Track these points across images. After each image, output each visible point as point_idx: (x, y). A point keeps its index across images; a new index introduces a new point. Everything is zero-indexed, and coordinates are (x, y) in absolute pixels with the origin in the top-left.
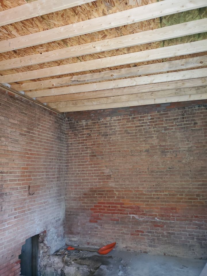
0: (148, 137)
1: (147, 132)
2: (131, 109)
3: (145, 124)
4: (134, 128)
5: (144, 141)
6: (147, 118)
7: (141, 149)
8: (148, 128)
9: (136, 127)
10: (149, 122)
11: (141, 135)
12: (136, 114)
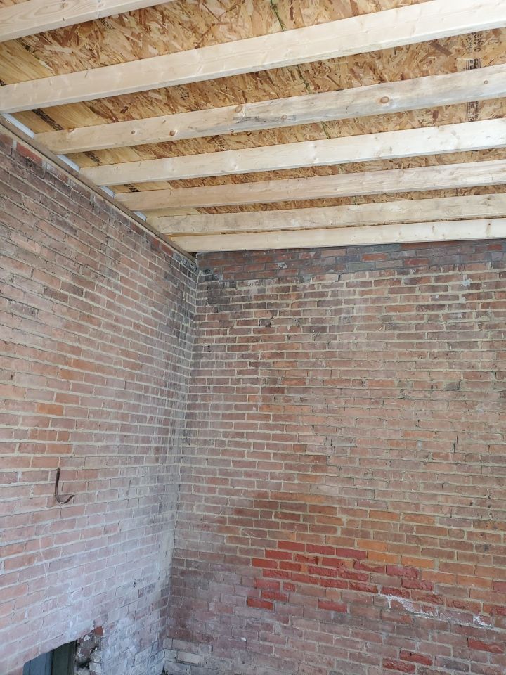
0: (460, 344)
1: (455, 327)
2: (406, 254)
3: (451, 302)
4: (413, 313)
5: (446, 354)
6: (458, 283)
7: (434, 381)
8: (460, 315)
9: (421, 307)
10: (463, 296)
11: (436, 335)
12: (421, 268)
